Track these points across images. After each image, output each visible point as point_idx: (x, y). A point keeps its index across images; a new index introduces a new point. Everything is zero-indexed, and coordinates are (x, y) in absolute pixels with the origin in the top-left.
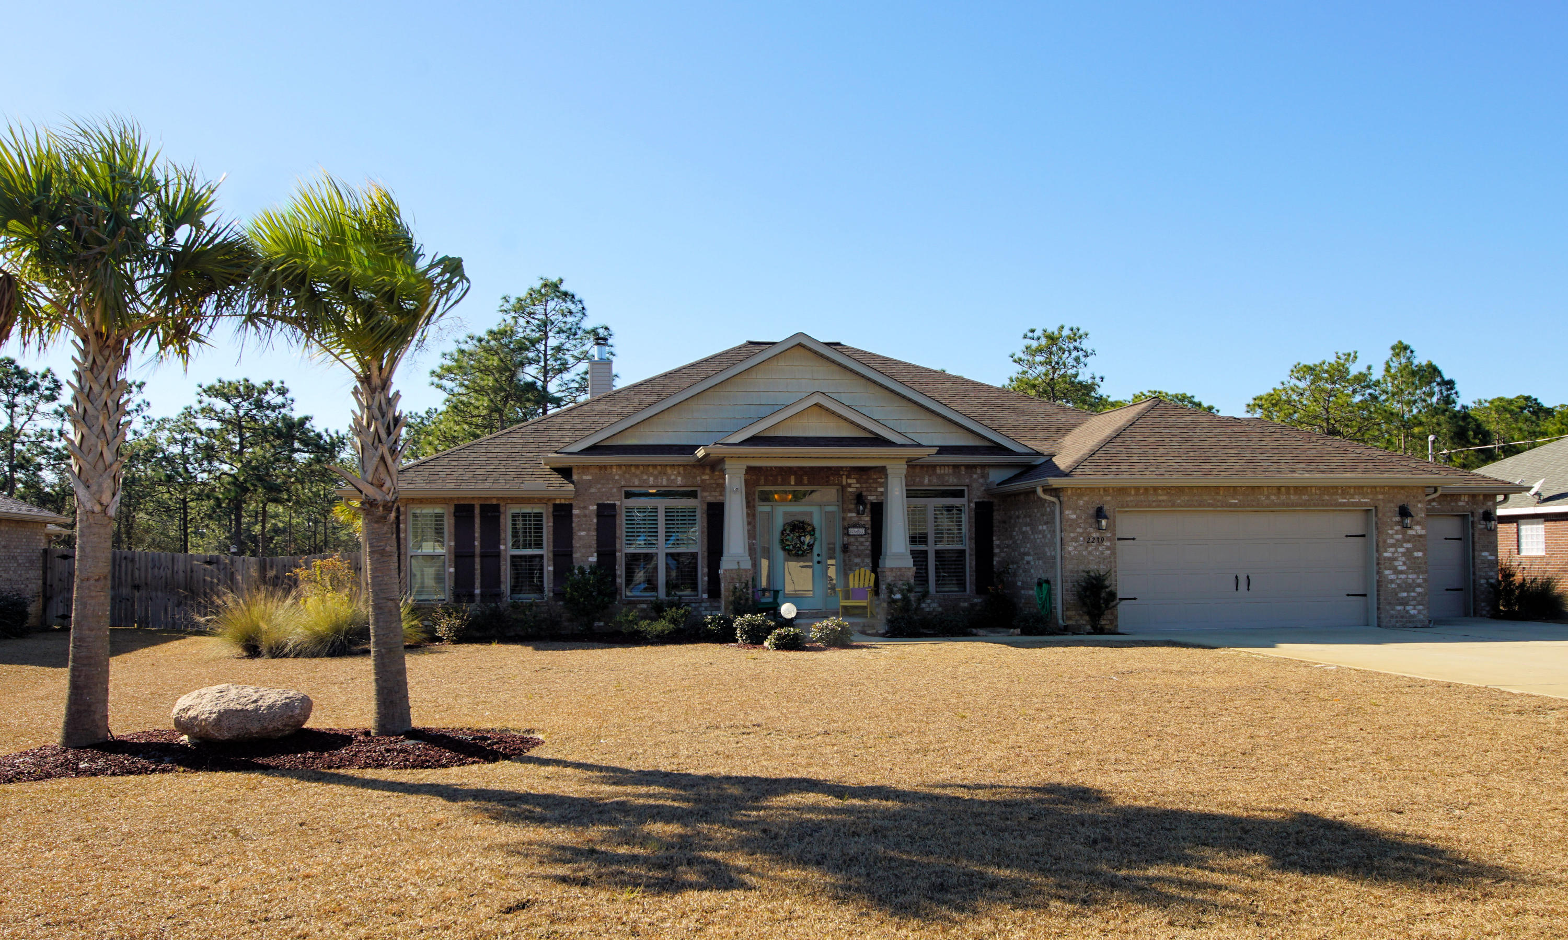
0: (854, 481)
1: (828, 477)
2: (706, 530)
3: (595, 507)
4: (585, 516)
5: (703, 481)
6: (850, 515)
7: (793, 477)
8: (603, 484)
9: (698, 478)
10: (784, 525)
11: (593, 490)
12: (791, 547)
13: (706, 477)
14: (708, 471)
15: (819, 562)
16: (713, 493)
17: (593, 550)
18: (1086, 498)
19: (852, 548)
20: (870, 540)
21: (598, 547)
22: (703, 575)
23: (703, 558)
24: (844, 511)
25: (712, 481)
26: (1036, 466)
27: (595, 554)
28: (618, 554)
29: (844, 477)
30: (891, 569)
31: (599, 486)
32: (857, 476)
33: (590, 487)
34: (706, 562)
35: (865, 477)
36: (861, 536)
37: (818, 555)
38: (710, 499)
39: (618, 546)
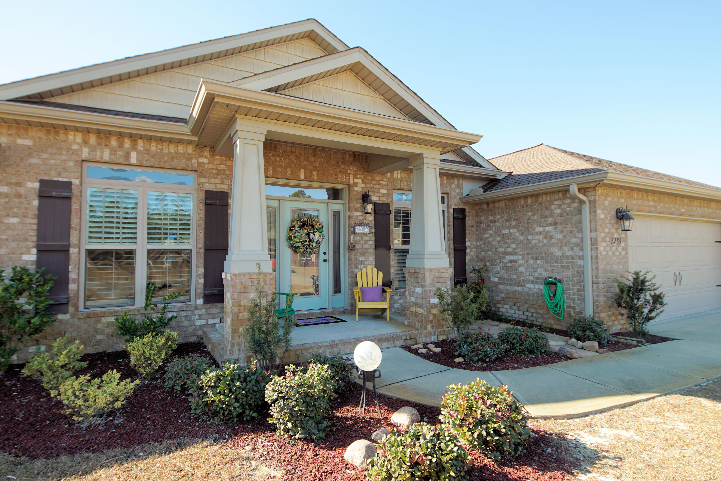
0: (360, 181)
1: (336, 175)
2: (202, 222)
3: (37, 185)
4: (19, 196)
5: (199, 164)
6: (356, 213)
7: (302, 171)
8: (51, 154)
9: (194, 161)
10: (292, 221)
11: (34, 161)
12: (300, 245)
13: (205, 161)
14: (206, 153)
15: (325, 261)
16: (213, 180)
17: (31, 244)
18: (610, 199)
19: (357, 246)
20: (373, 238)
21: (39, 240)
22: (197, 276)
23: (198, 255)
24: (349, 209)
25: (211, 166)
26: (499, 180)
27: (34, 251)
28: (73, 251)
29: (351, 176)
30: (431, 270)
31: (45, 156)
32: (362, 176)
33: (30, 155)
34: (202, 260)
35: (369, 178)
36: (366, 234)
37: (325, 253)
38: (210, 187)
39: (73, 239)
